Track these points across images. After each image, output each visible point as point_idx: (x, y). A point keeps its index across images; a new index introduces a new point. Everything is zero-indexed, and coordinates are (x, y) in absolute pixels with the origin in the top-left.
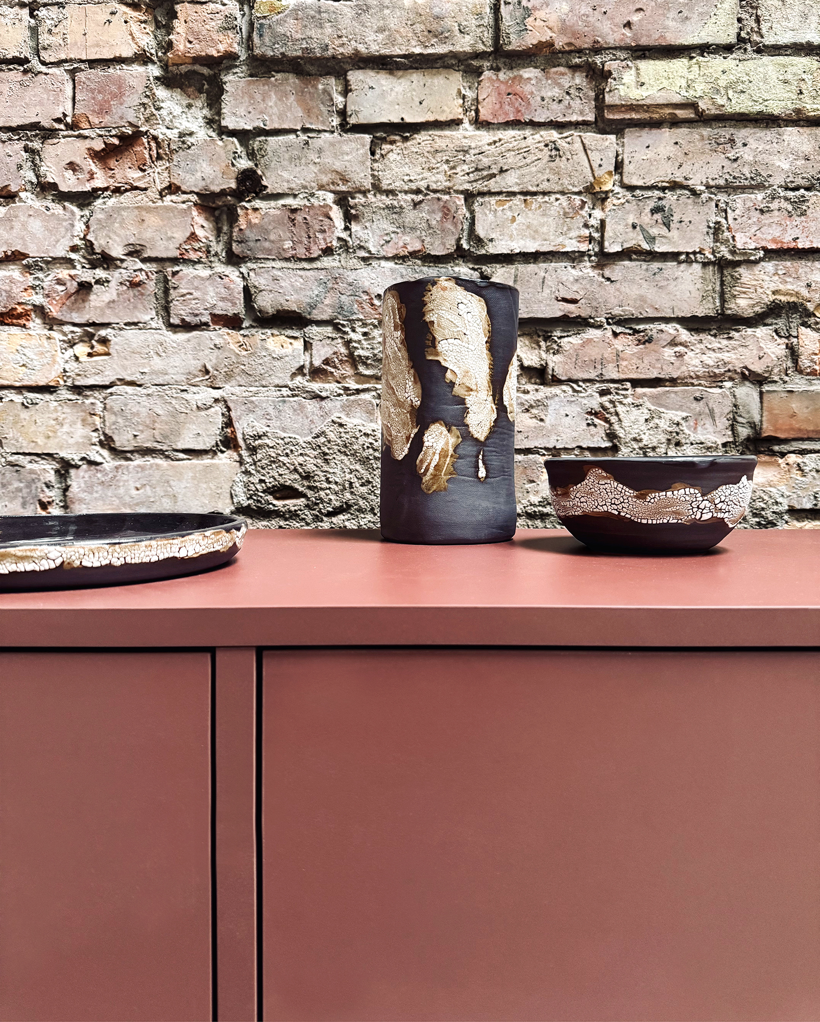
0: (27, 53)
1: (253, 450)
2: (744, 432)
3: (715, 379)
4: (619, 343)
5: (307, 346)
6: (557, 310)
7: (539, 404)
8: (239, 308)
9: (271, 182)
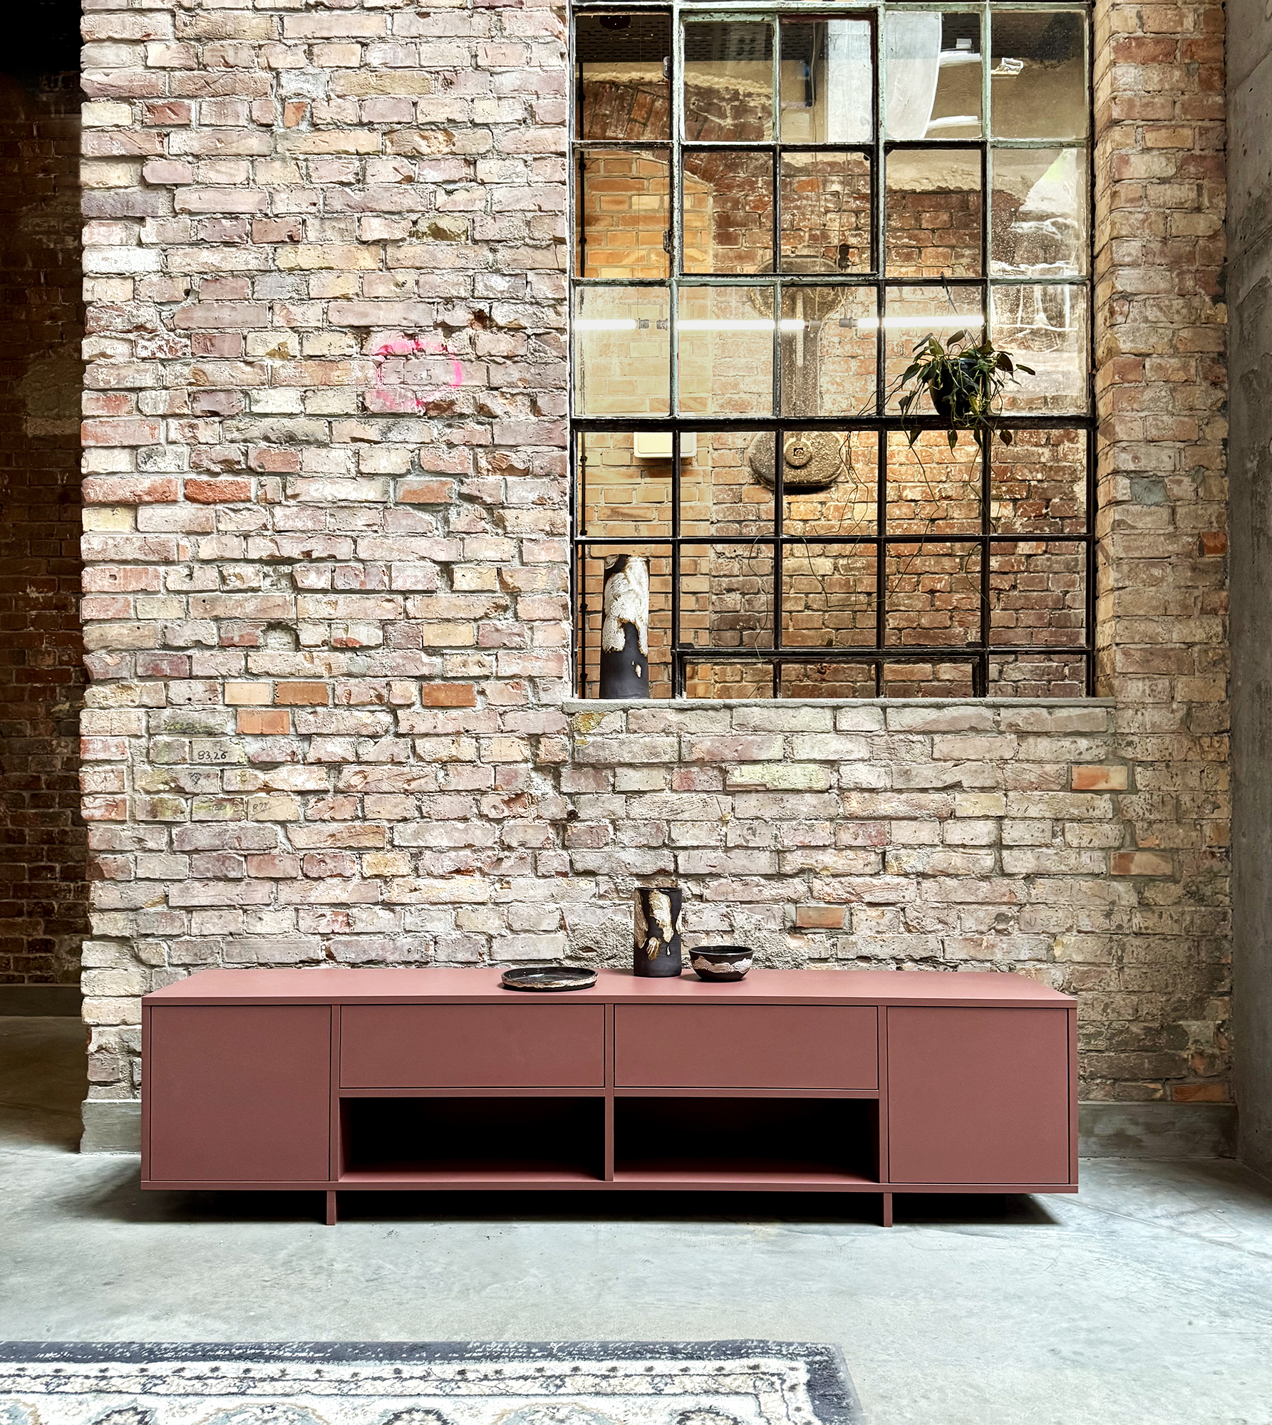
0: (475, 758)
1: (573, 931)
2: (789, 924)
3: (776, 901)
4: (734, 885)
5: (597, 885)
6: (707, 870)
7: (700, 911)
8: (568, 869)
9: (582, 815)
